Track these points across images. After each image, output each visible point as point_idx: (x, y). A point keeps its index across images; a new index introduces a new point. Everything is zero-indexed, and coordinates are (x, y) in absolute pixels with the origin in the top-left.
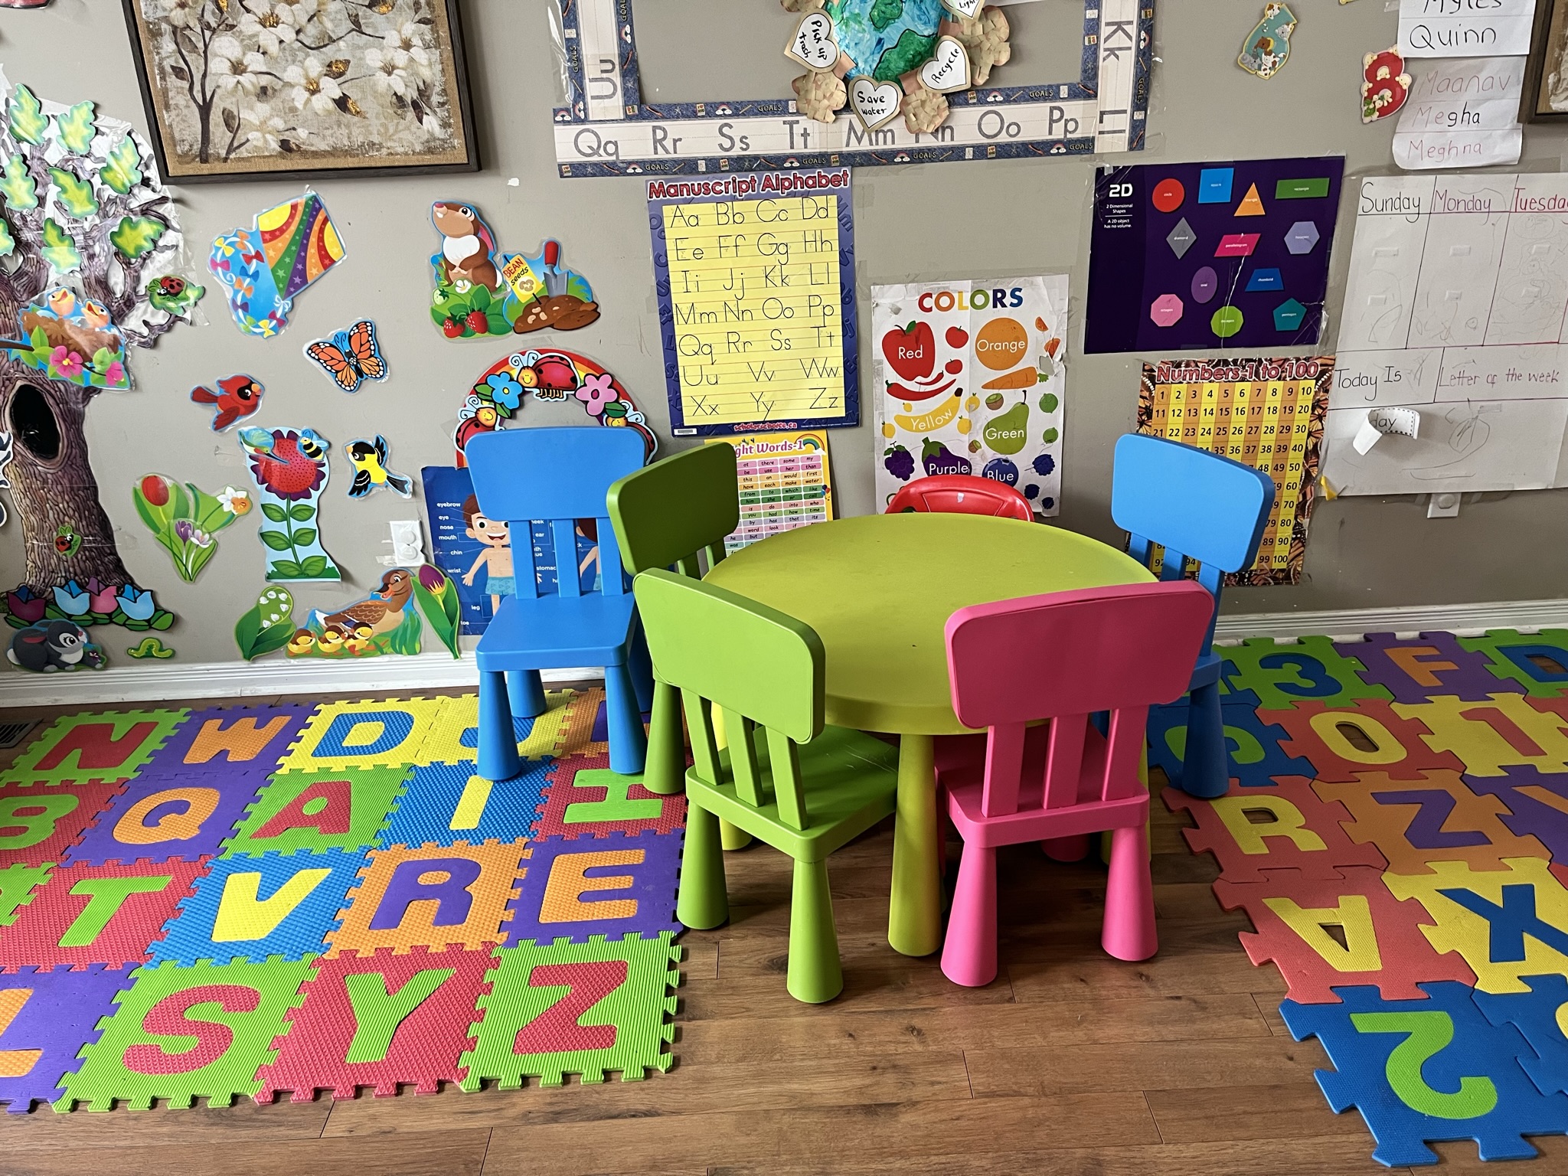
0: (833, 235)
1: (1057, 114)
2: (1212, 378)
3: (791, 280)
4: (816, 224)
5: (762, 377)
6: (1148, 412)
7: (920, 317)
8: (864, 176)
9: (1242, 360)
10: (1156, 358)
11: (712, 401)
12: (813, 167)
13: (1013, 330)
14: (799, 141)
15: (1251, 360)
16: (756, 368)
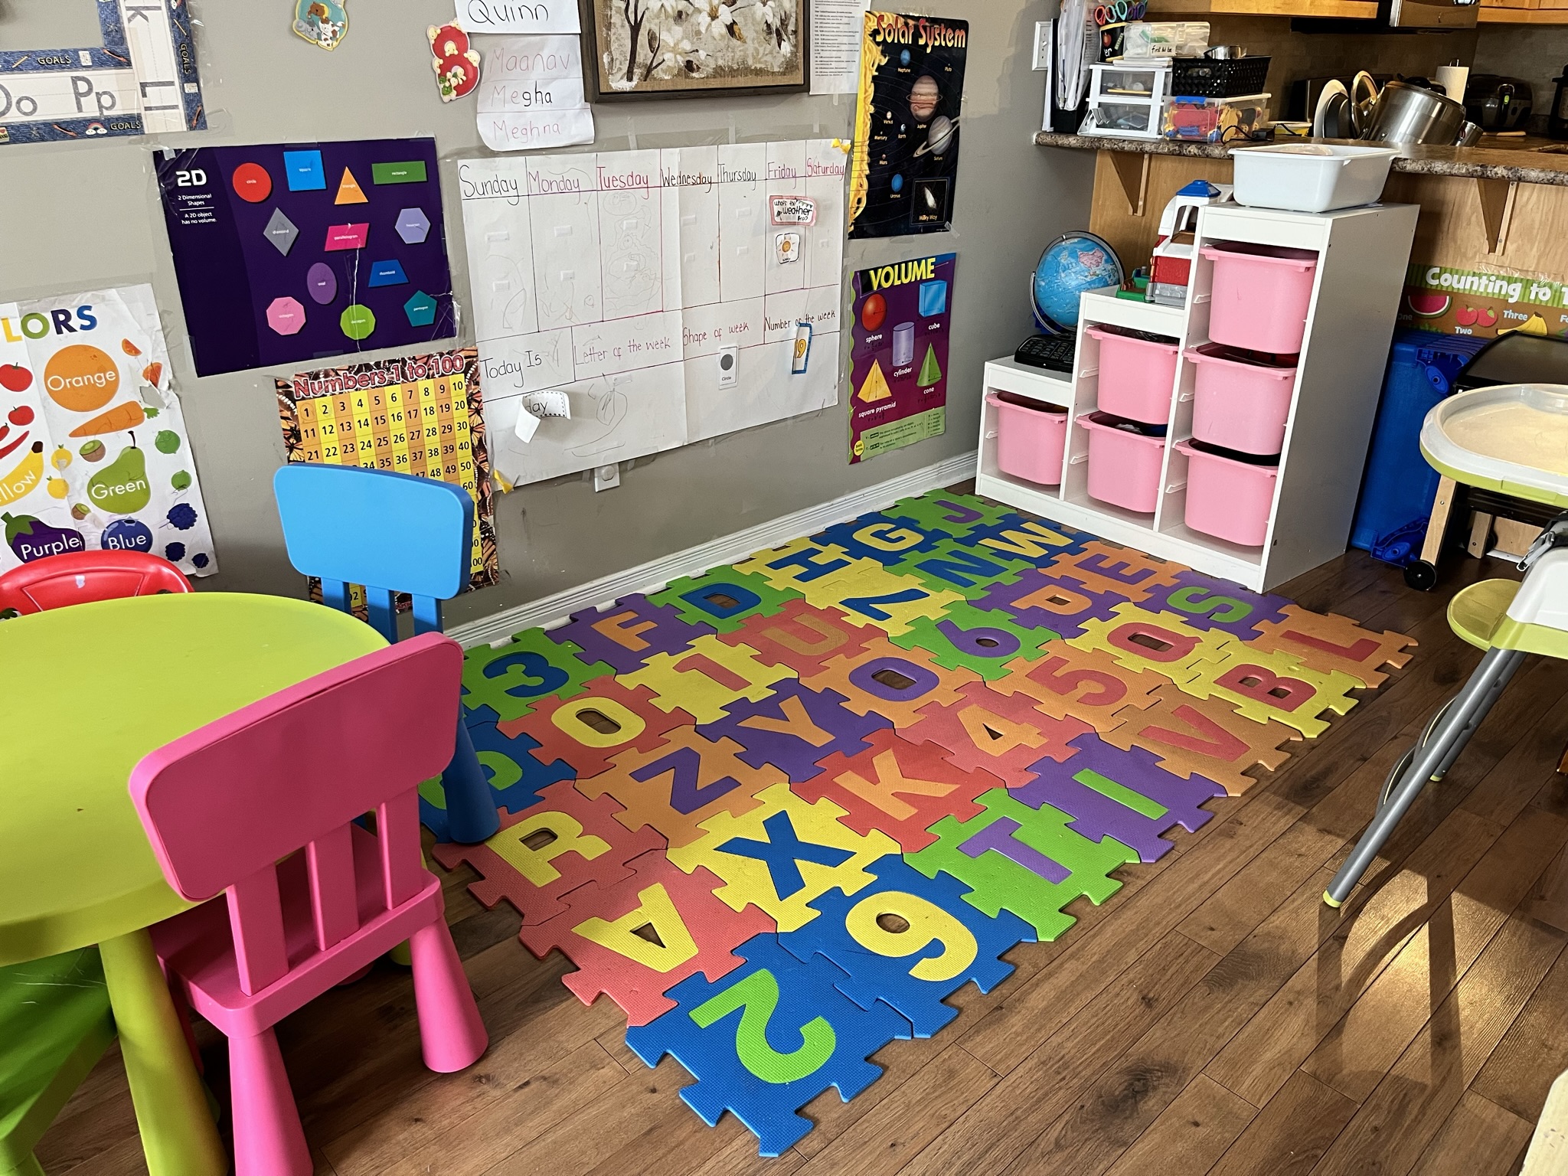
1: (82, 86)
2: (358, 386)
6: (295, 434)
9: (385, 362)
13: (98, 360)
15: (394, 361)
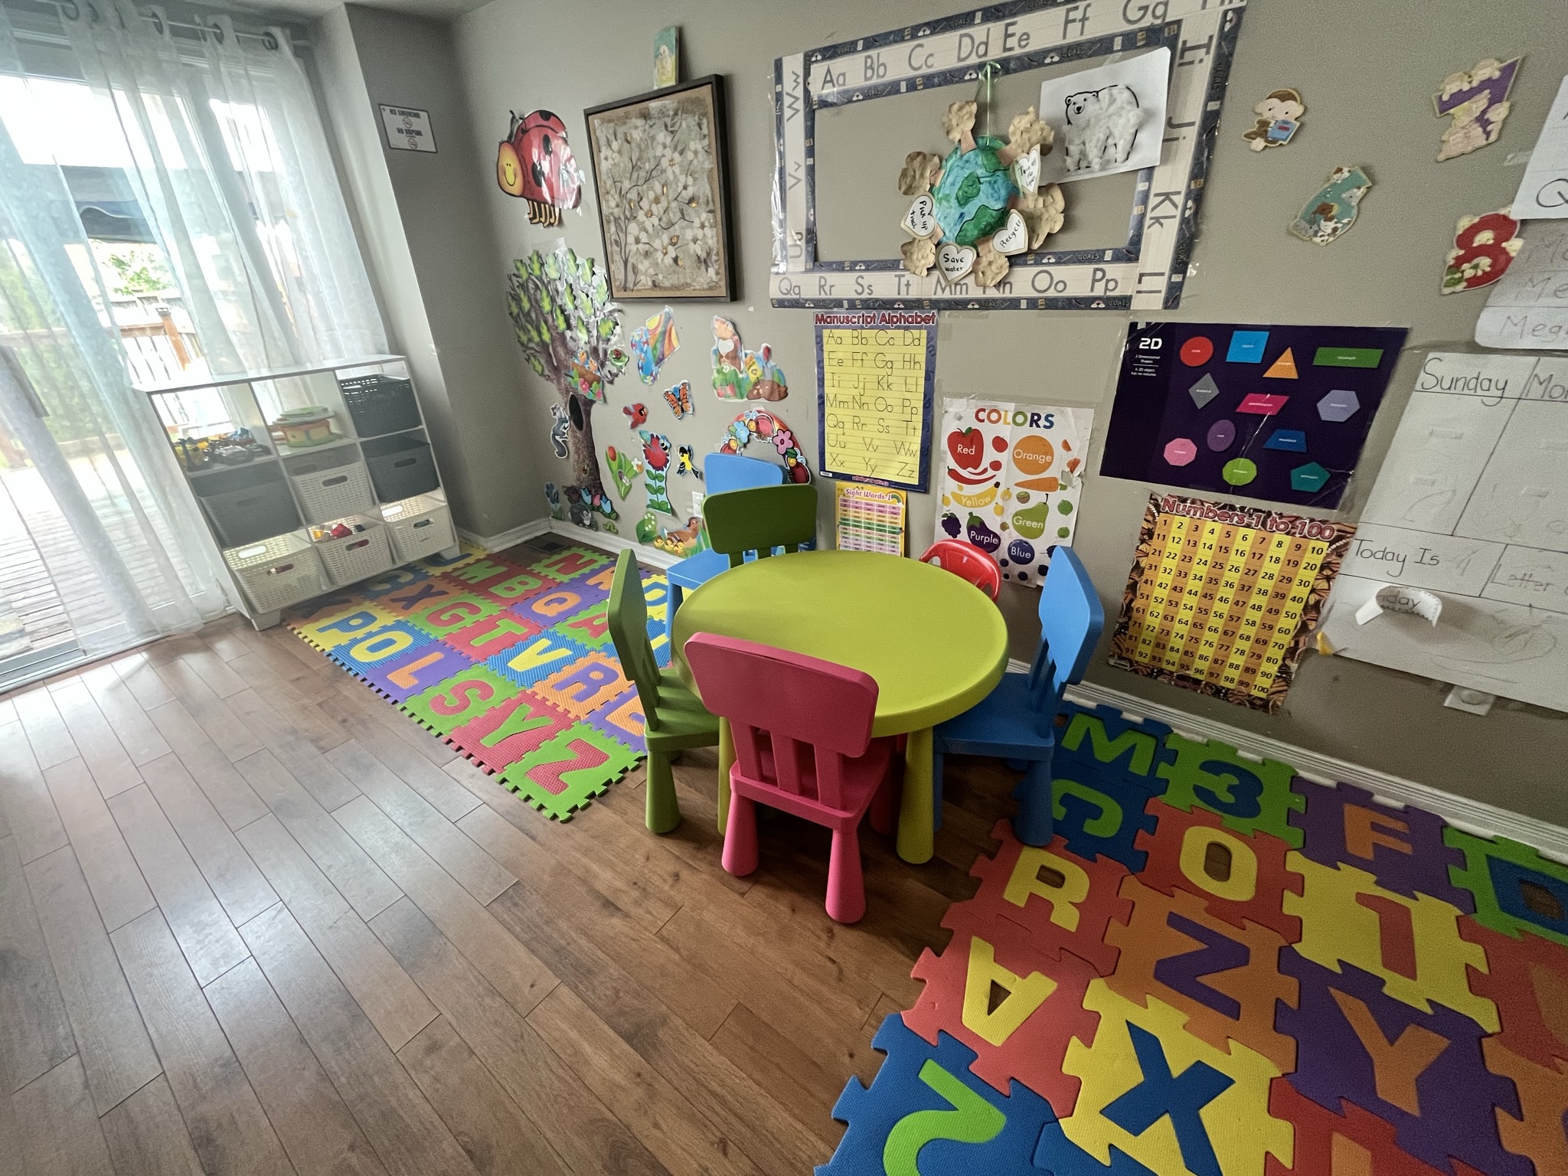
0: (922, 358)
1: (1099, 275)
2: (1216, 518)
3: (893, 387)
4: (911, 349)
5: (871, 449)
6: (1150, 533)
7: (976, 425)
8: (946, 317)
9: (1250, 509)
10: (1163, 491)
11: (840, 458)
12: (912, 308)
13: (1045, 447)
14: (903, 289)
15: (1260, 511)
16: (868, 441)
